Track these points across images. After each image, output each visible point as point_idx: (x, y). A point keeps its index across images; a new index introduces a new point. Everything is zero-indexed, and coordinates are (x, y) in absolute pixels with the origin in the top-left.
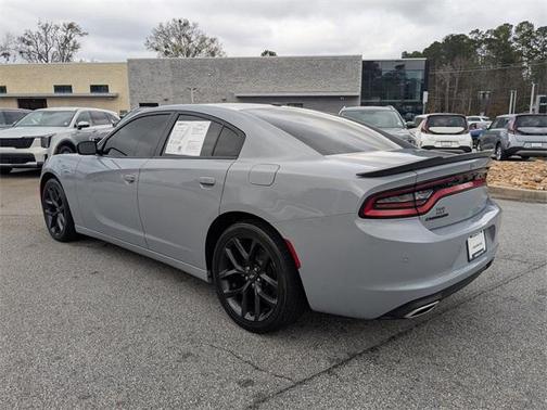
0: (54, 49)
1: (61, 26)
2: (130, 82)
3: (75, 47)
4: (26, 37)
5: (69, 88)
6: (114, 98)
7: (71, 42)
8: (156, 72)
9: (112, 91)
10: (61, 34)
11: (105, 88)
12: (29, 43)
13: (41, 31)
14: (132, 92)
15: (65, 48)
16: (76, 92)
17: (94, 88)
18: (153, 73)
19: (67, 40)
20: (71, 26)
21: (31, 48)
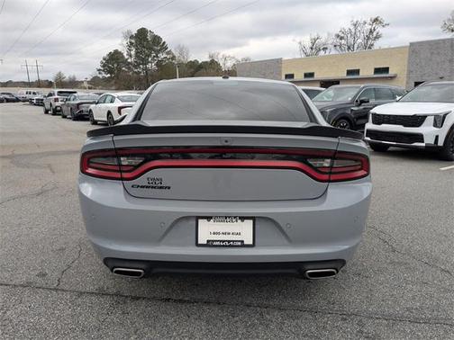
0: (359, 41)
1: (369, 21)
2: (409, 63)
3: (377, 37)
4: (340, 34)
5: (357, 72)
6: (392, 78)
7: (375, 34)
8: (435, 52)
9: (391, 73)
10: (368, 27)
11: (386, 70)
12: (342, 38)
13: (352, 28)
14: (410, 72)
15: (369, 38)
16: (362, 74)
17: (377, 71)
18: (432, 53)
19: (371, 32)
20: (376, 20)
21: (343, 42)
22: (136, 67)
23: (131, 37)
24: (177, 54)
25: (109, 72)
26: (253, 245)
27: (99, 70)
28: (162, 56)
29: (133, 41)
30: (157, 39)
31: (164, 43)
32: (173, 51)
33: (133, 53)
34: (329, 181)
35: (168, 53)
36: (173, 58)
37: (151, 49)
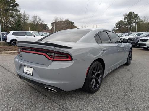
22: (127, 25)
23: (126, 15)
24: (143, 20)
25: (118, 28)
26: (32, 75)
27: (115, 27)
28: (137, 21)
29: (127, 17)
30: (136, 15)
31: (139, 16)
32: (142, 19)
33: (126, 21)
34: (53, 60)
35: (140, 20)
36: (142, 21)
37: (133, 19)
